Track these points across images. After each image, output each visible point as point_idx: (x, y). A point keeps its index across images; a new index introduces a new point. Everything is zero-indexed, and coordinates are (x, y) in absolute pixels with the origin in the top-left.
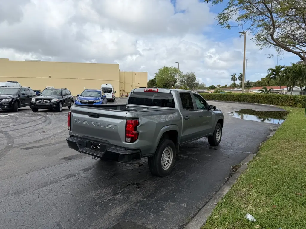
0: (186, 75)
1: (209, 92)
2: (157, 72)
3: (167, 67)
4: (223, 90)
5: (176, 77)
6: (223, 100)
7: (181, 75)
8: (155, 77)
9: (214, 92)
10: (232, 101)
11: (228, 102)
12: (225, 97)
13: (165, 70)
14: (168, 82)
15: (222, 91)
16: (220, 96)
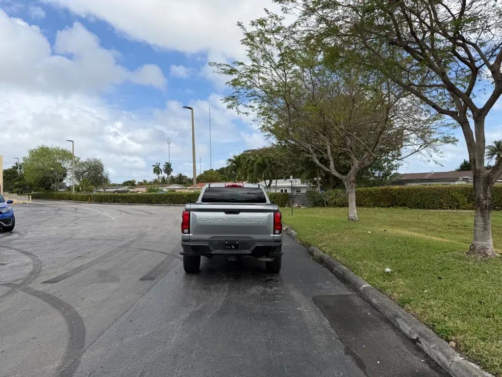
0: (85, 163)
1: (138, 191)
2: (27, 155)
3: (46, 148)
4: (160, 188)
5: (67, 165)
6: (165, 203)
7: (76, 162)
8: (15, 165)
9: (146, 191)
10: (180, 204)
11: (174, 205)
12: (169, 198)
13: (43, 153)
14: (50, 175)
15: (158, 190)
16: (160, 196)
